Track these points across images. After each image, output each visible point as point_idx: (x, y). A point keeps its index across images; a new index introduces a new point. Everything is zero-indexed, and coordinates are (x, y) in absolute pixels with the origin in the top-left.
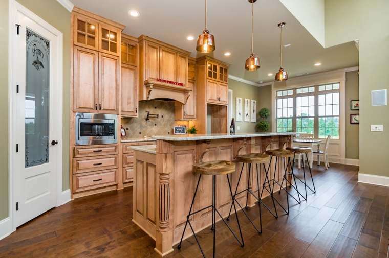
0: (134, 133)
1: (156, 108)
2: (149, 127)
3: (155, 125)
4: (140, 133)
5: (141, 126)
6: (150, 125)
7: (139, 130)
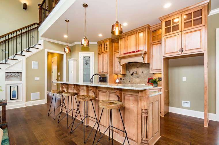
0: (127, 82)
1: (138, 67)
2: (134, 78)
3: (138, 77)
4: (130, 82)
5: (130, 78)
6: (135, 78)
7: (129, 80)
